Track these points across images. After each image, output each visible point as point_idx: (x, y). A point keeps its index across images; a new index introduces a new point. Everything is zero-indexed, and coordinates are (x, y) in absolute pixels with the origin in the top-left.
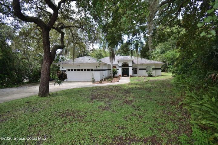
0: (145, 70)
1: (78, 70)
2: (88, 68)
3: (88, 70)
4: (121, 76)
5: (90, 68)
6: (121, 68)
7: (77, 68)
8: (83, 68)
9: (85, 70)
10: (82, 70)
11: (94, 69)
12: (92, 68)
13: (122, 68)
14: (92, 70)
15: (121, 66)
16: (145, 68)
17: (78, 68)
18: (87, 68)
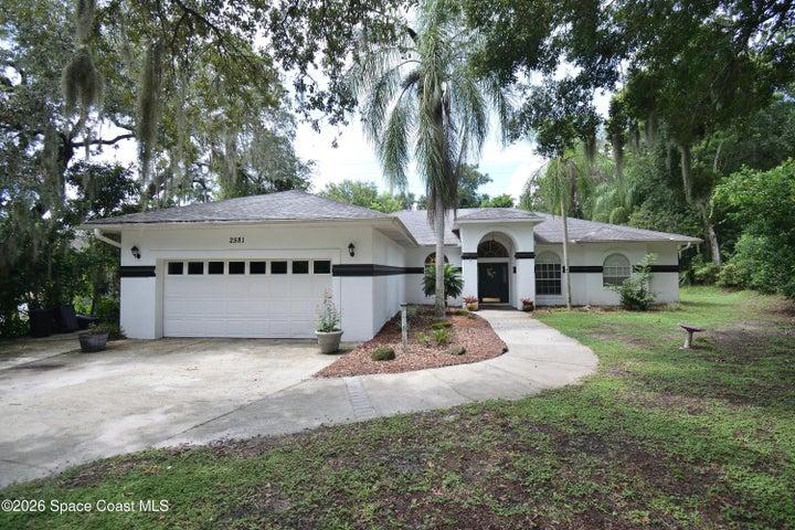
0: (600, 276)
1: (237, 268)
2: (300, 257)
3: (300, 267)
4: (476, 304)
5: (311, 256)
6: (474, 263)
7: (228, 255)
8: (268, 256)
9: (279, 268)
10: (258, 268)
11: (335, 261)
12: (322, 257)
13: (479, 264)
14: (322, 267)
15: (474, 250)
16: (599, 263)
17: (237, 256)
18: (290, 256)
